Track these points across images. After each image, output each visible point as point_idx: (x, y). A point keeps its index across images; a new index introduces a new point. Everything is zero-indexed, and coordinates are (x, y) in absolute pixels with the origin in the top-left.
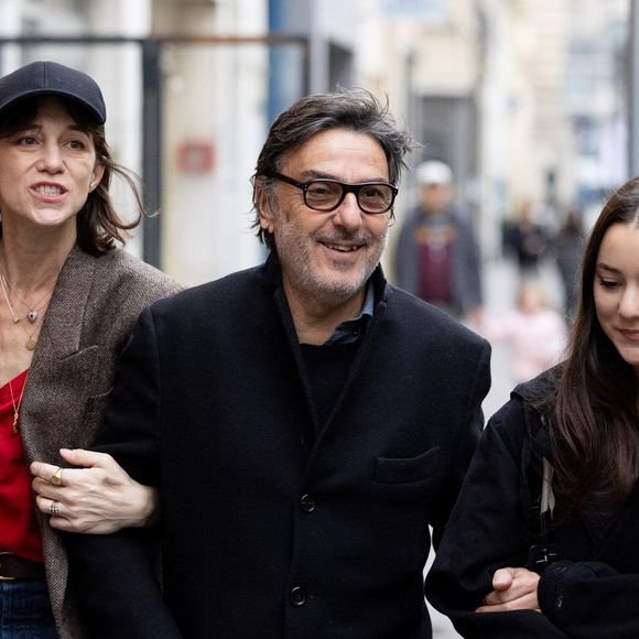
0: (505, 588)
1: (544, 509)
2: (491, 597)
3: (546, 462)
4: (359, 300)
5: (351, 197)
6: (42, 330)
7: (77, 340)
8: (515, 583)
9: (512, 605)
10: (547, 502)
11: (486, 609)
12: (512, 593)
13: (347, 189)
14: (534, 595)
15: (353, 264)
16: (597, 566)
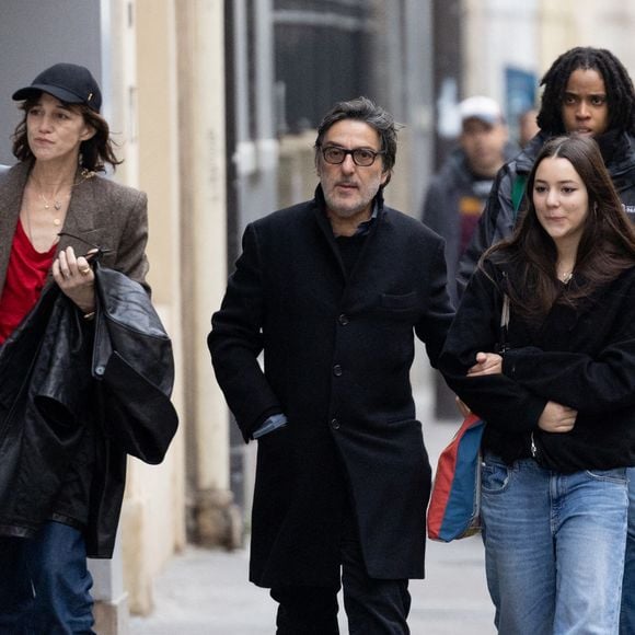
0: (484, 361)
1: (503, 324)
2: (475, 368)
3: (506, 296)
4: (367, 211)
5: (349, 156)
6: (68, 213)
7: (91, 223)
8: (488, 360)
9: (488, 371)
10: (505, 320)
11: (471, 375)
12: (487, 364)
13: (347, 152)
14: (499, 365)
15: (350, 195)
16: (533, 348)
